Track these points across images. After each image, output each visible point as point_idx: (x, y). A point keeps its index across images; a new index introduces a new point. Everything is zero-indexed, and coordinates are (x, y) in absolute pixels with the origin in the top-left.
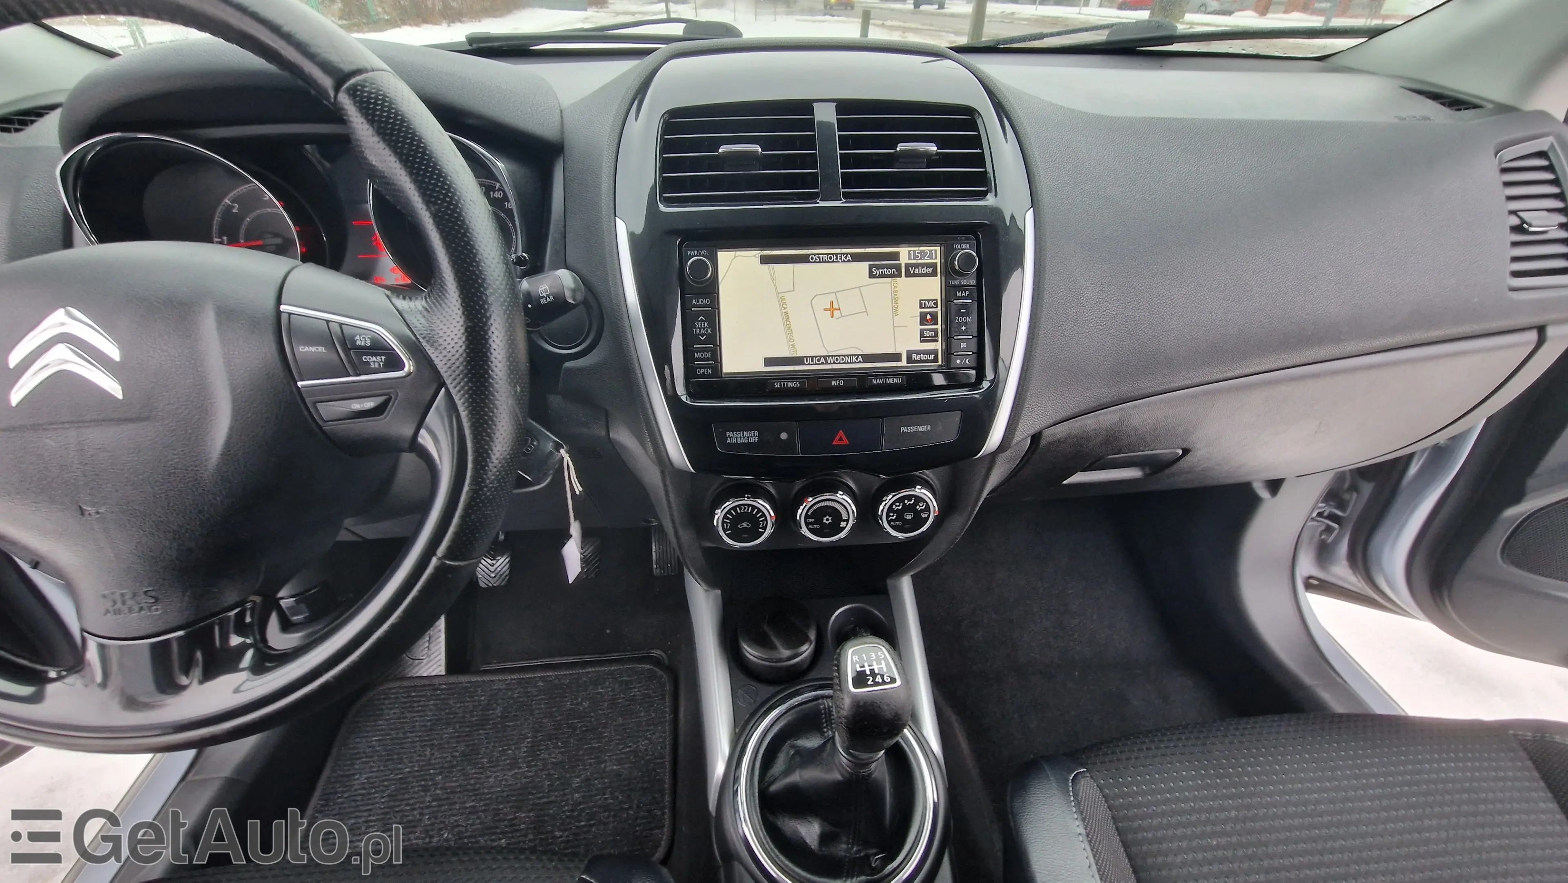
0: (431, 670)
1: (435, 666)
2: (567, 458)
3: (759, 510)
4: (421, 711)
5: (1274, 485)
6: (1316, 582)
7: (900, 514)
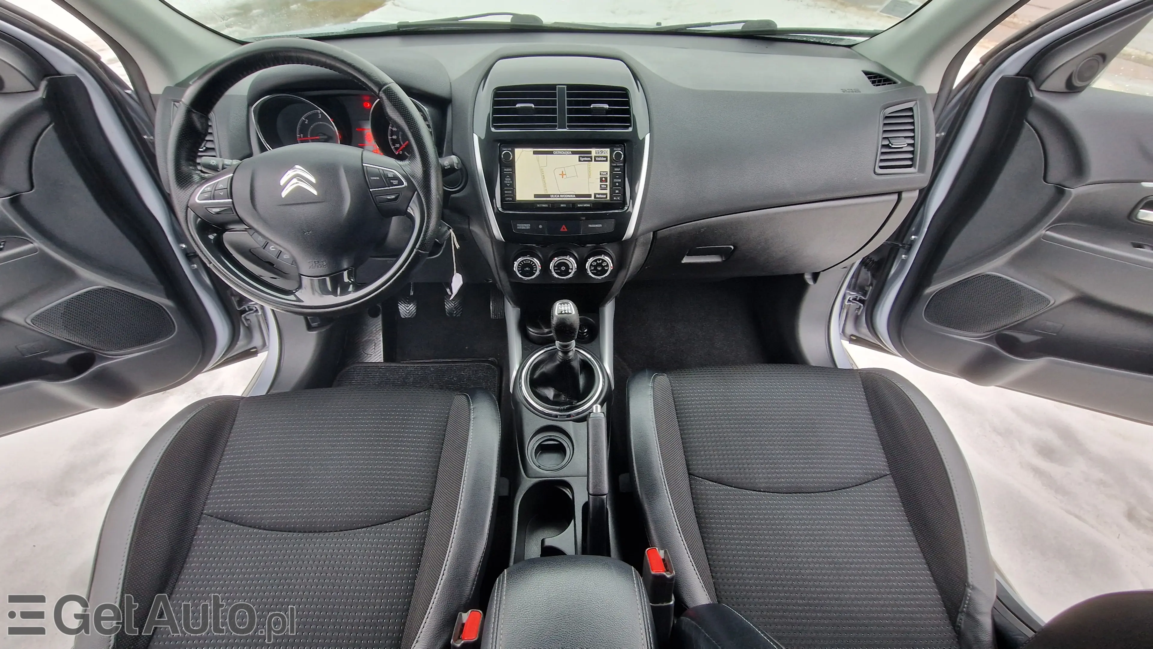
0: (376, 359)
1: (378, 358)
2: (453, 234)
3: (534, 263)
4: (373, 378)
5: (815, 276)
6: (855, 338)
7: (595, 267)
